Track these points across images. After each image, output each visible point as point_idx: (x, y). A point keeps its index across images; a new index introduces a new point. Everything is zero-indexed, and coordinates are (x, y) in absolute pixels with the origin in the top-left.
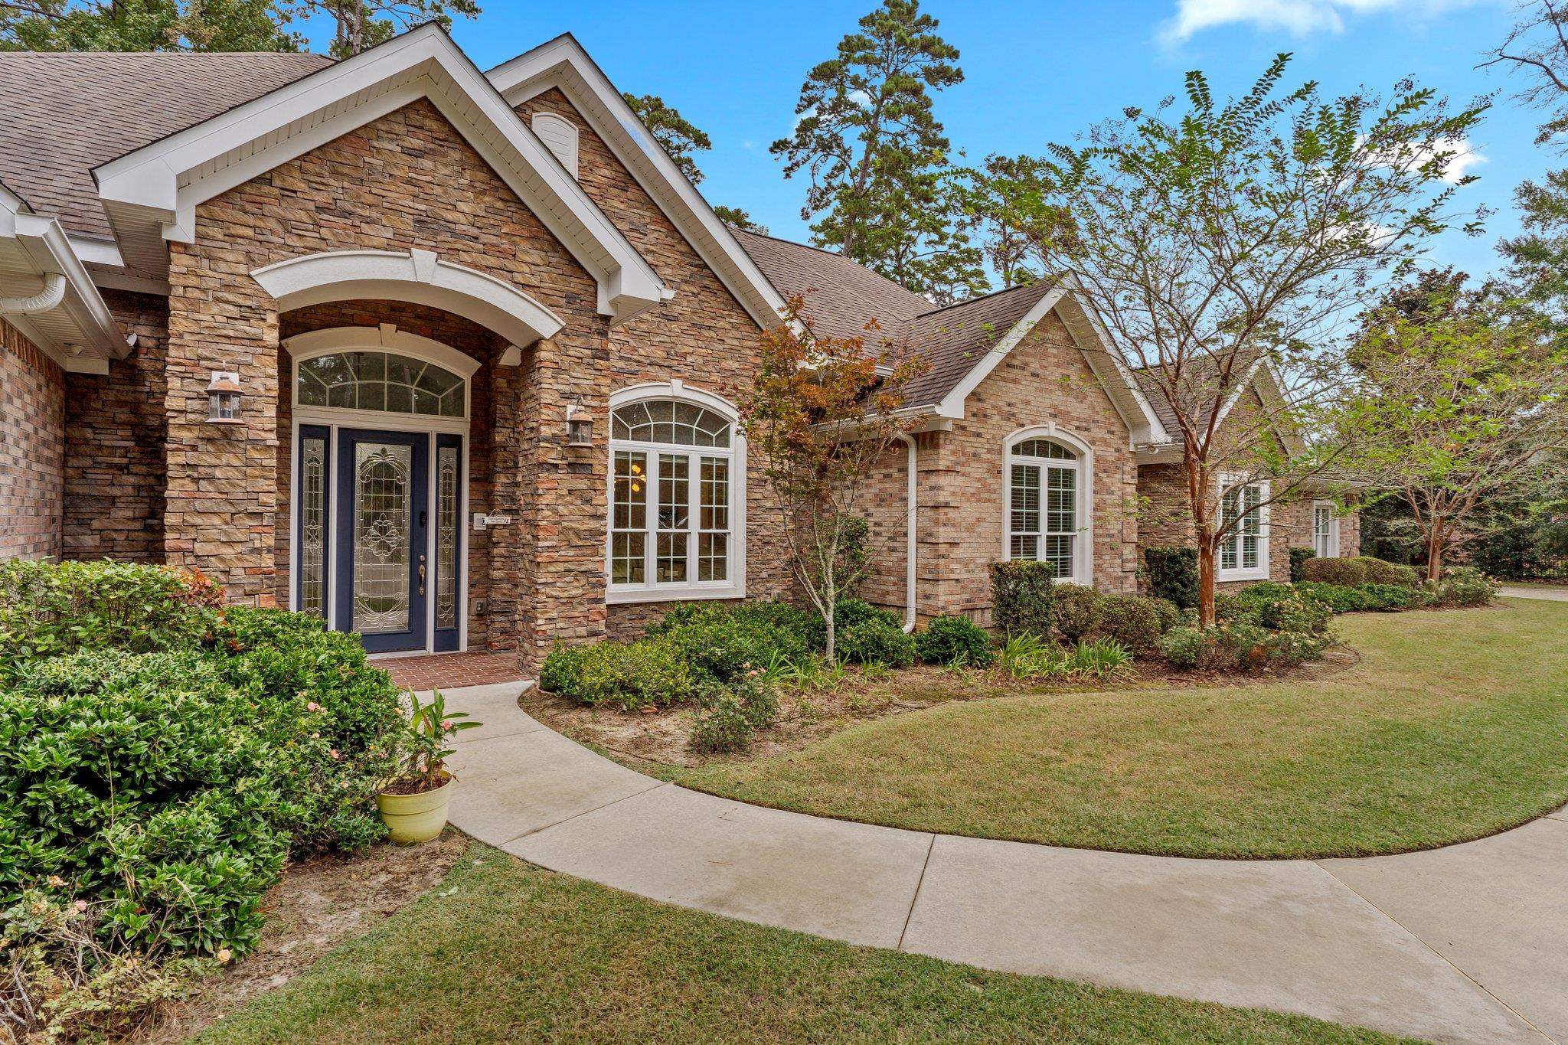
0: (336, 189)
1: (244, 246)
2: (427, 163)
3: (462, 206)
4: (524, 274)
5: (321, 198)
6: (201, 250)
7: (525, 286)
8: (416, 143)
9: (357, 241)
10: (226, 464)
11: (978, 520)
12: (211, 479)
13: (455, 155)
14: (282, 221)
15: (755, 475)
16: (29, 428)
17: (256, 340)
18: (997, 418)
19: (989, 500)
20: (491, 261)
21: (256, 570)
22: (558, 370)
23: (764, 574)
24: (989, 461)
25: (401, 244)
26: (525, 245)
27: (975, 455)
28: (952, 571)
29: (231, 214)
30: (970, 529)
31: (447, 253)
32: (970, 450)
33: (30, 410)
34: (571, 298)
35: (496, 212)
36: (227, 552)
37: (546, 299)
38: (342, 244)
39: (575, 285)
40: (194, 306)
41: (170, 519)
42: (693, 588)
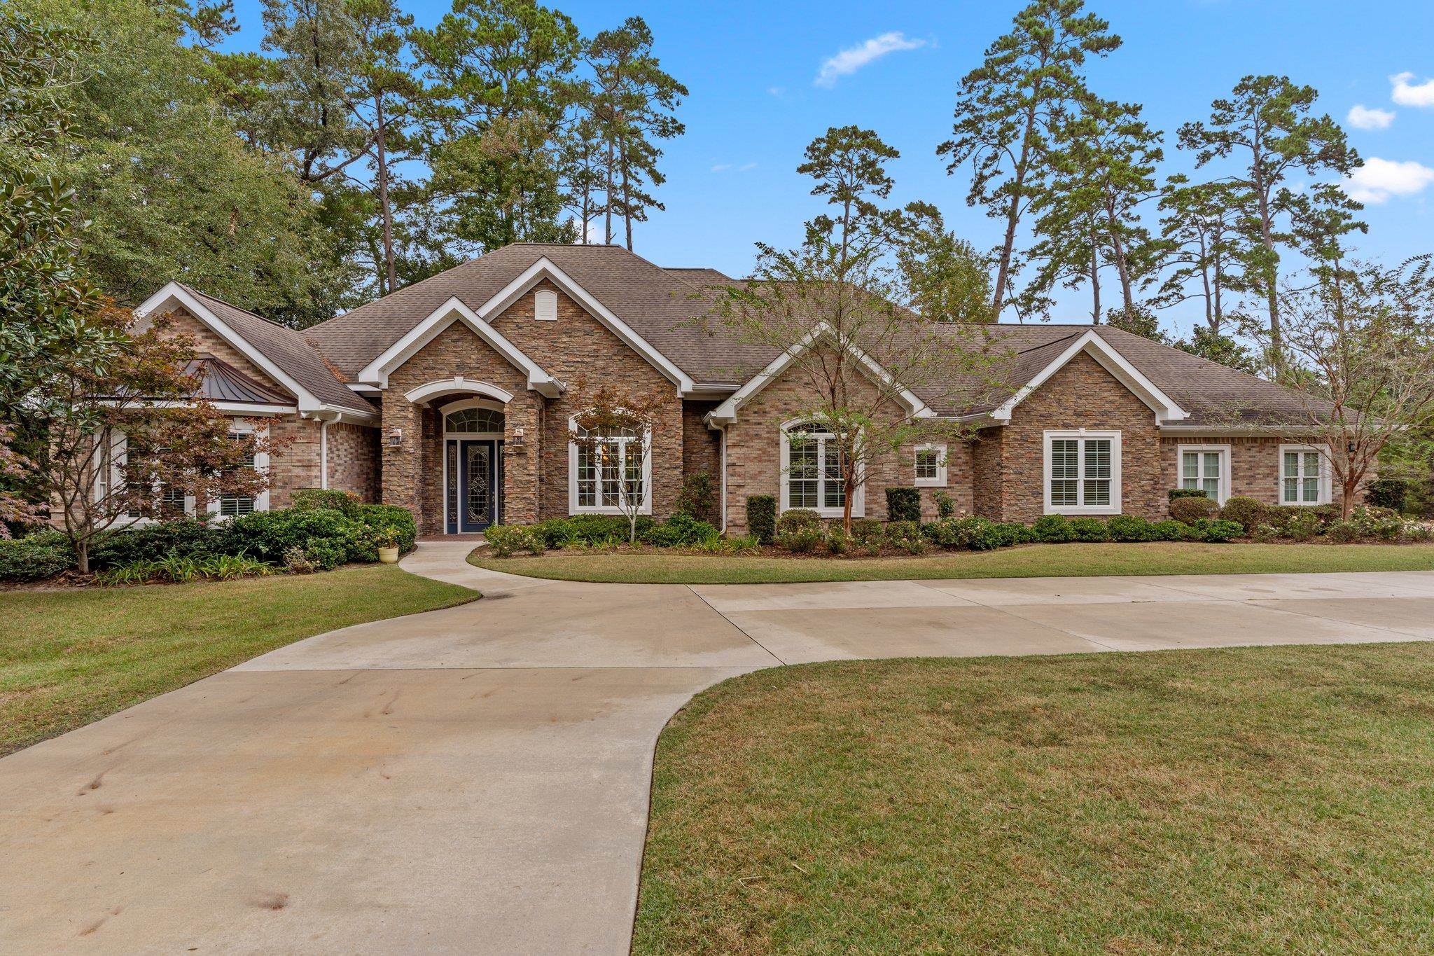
0: (430, 360)
1: (402, 386)
2: (460, 343)
3: (473, 357)
4: (497, 378)
5: (424, 365)
6: (390, 390)
7: (498, 383)
8: (455, 337)
9: (437, 377)
10: (397, 460)
11: (760, 472)
12: (394, 465)
13: (470, 338)
14: (413, 375)
15: (658, 450)
16: (353, 451)
17: (406, 417)
18: (775, 413)
19: (769, 461)
20: (485, 376)
21: (407, 495)
22: (512, 415)
23: (664, 503)
24: (768, 438)
25: (451, 376)
26: (498, 366)
27: (756, 435)
28: (738, 501)
29: (398, 376)
30: (753, 477)
31: (467, 376)
32: (753, 433)
33: (353, 445)
34: (517, 385)
35: (486, 356)
36: (399, 489)
37: (506, 387)
38: (432, 379)
39: (519, 379)
40: (388, 408)
41: (383, 478)
42: (622, 508)
